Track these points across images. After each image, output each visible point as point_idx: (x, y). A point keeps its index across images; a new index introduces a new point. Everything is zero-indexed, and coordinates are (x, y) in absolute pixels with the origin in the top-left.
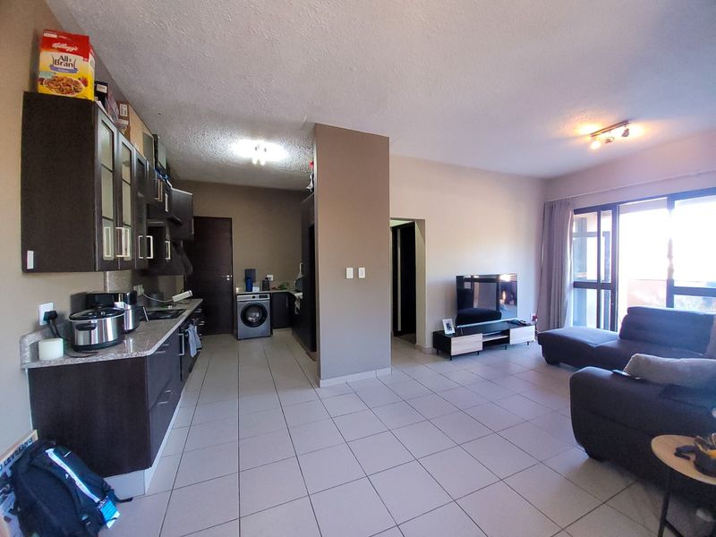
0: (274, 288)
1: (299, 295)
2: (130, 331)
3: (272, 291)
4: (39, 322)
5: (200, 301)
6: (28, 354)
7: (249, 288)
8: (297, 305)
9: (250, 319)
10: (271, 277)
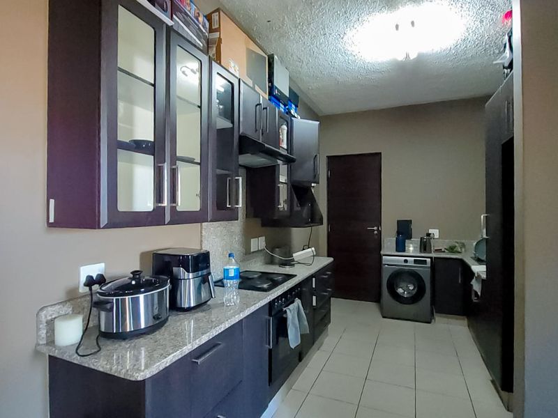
0: (439, 251)
1: (479, 269)
2: (189, 309)
3: (433, 255)
4: (78, 288)
5: (331, 259)
6: (43, 333)
7: (401, 247)
8: (476, 286)
9: (400, 291)
10: (435, 232)
